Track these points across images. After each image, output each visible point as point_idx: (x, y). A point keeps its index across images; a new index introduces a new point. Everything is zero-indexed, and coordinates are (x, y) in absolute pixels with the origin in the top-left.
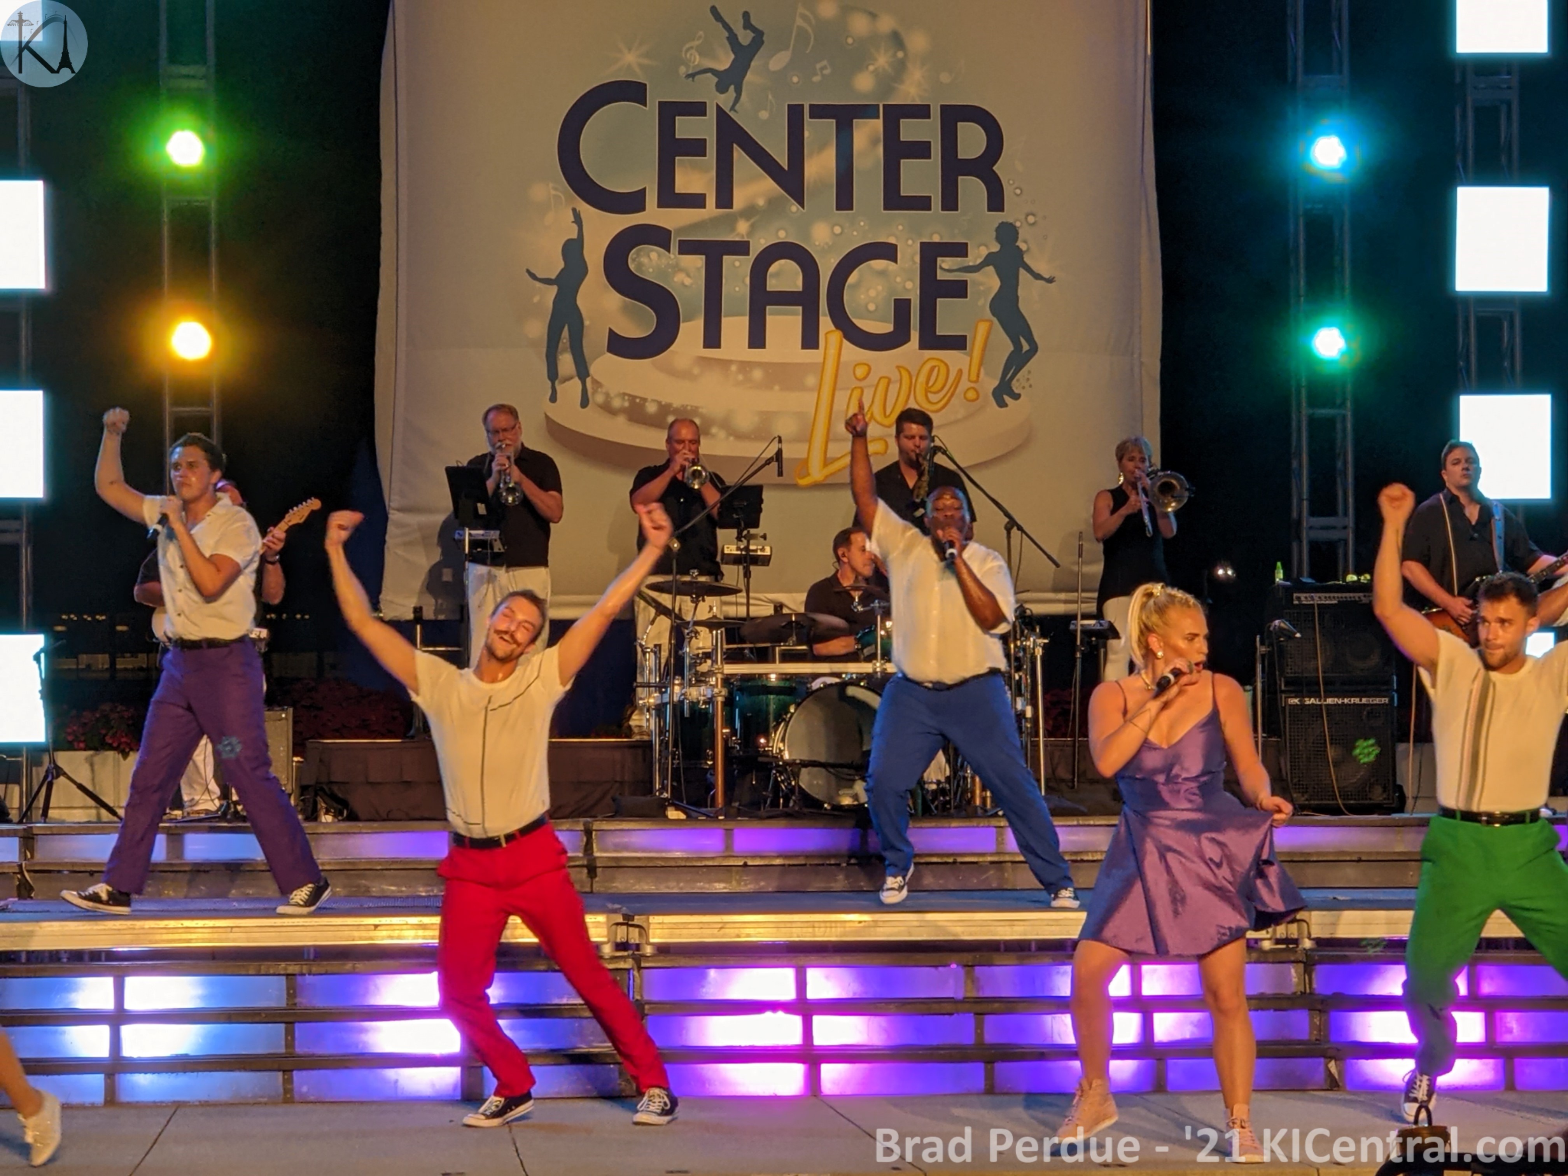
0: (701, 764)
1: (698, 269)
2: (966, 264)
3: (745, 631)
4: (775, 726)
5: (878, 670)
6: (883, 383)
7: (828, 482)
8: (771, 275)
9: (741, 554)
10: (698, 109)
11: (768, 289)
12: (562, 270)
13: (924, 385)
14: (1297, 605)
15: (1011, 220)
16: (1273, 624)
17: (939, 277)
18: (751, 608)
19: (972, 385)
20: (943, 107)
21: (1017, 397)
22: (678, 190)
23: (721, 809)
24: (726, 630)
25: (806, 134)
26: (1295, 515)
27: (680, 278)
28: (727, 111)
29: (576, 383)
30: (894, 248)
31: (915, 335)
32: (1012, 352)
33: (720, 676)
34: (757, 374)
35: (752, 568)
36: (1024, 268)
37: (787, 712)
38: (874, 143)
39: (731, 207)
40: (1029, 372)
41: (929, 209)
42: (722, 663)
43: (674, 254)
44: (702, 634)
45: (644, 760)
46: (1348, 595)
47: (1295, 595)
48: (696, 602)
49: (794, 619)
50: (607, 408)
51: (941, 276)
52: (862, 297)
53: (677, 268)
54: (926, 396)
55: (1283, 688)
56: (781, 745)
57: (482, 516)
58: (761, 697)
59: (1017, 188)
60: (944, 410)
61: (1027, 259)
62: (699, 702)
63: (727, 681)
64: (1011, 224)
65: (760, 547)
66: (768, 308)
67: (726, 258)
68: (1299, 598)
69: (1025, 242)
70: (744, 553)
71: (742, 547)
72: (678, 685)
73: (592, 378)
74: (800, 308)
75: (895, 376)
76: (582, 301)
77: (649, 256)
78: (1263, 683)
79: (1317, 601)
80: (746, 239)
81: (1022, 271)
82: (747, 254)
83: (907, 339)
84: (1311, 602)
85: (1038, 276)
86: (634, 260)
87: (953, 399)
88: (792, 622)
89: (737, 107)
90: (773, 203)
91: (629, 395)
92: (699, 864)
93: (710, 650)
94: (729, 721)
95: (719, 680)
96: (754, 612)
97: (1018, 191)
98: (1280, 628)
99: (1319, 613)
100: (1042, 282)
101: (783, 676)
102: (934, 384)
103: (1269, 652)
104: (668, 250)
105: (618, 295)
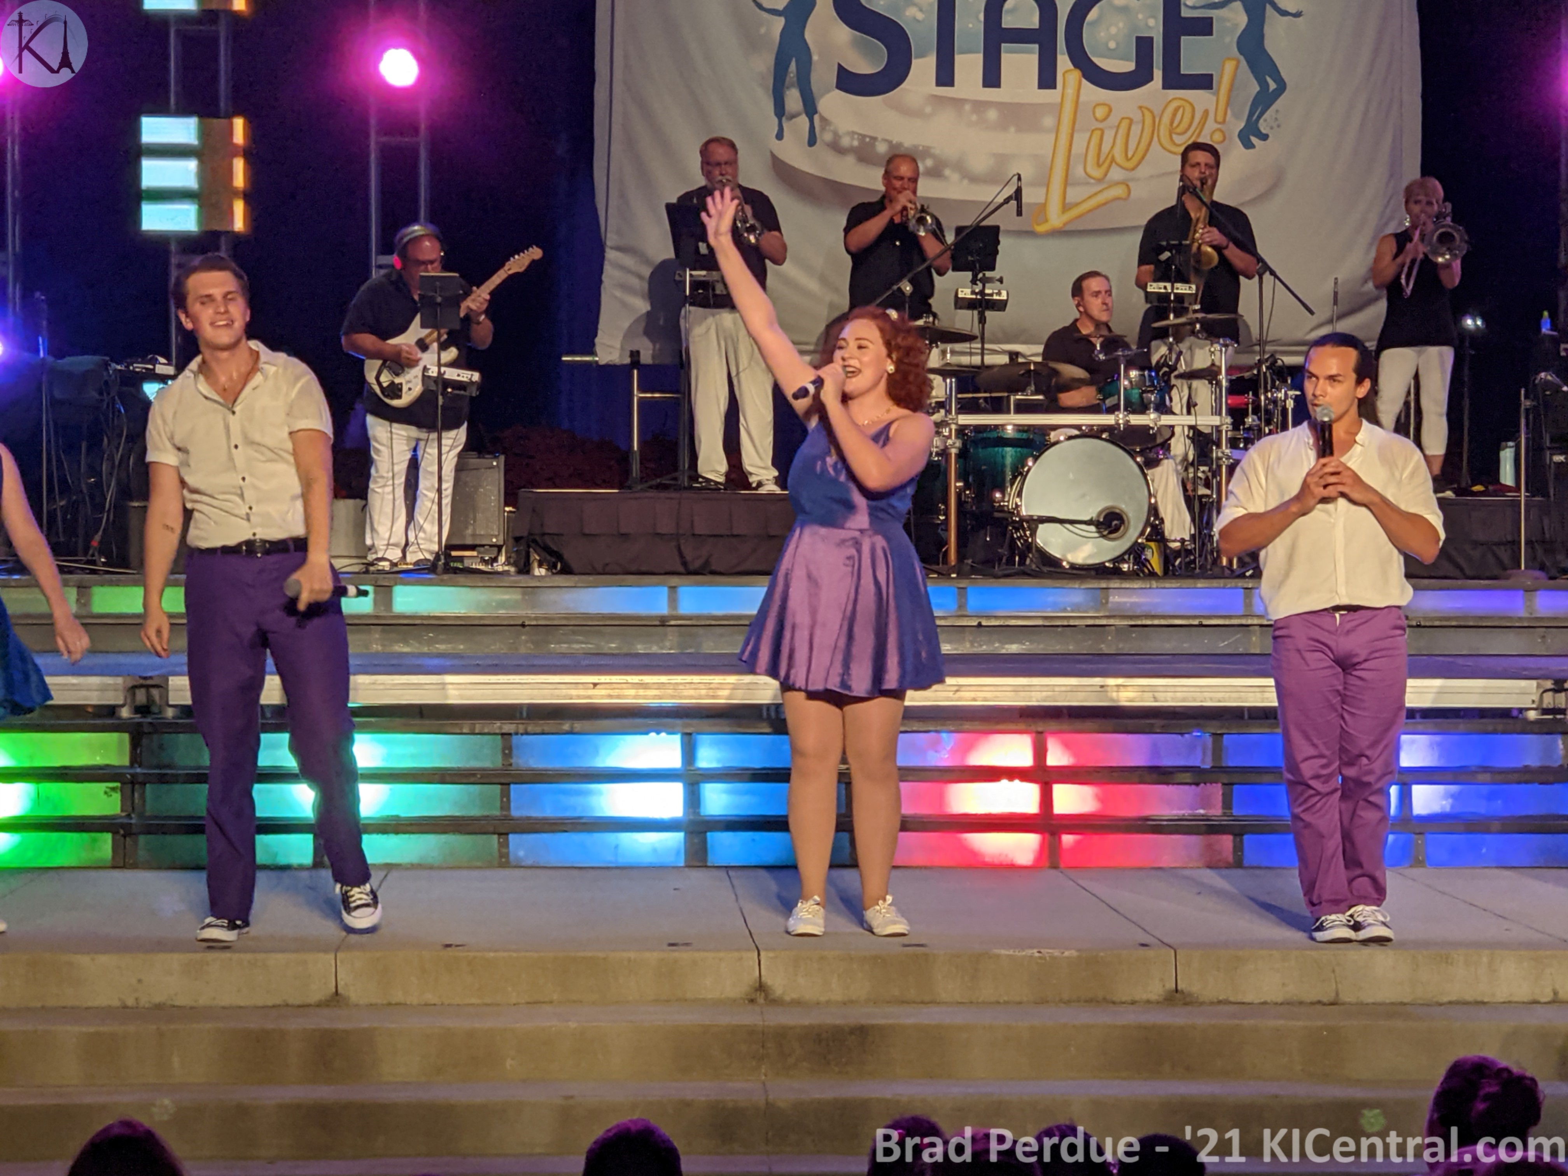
0: (933, 519)
2: (1210, 2)
3: (980, 379)
4: (1011, 480)
5: (1121, 421)
6: (1125, 123)
7: (1068, 228)
9: (976, 299)
11: (1004, 26)
13: (1170, 124)
14: (1563, 357)
16: (1538, 378)
18: (986, 358)
19: (1219, 126)
21: (1264, 137)
23: (954, 566)
24: (961, 378)
27: (912, 12)
29: (803, 122)
31: (1158, 74)
32: (1259, 92)
33: (953, 427)
34: (992, 114)
35: (988, 314)
36: (1270, 4)
37: (1025, 465)
42: (956, 413)
47: (1563, 346)
49: (1032, 368)
50: (835, 147)
52: (1103, 34)
54: (1171, 138)
55: (1548, 444)
56: (1018, 500)
57: (704, 255)
58: (996, 449)
63: (961, 431)
65: (996, 291)
66: (1004, 46)
68: (1566, 350)
70: (979, 297)
71: (977, 290)
74: (1037, 46)
75: (1137, 116)
81: (1268, 7)
85: (1284, 12)
88: (1030, 370)
91: (859, 134)
93: (943, 400)
94: (960, 476)
95: (953, 431)
96: (989, 360)
98: (1547, 381)
100: (1288, 18)
101: (1021, 428)
102: (1178, 125)
103: (1534, 406)
105: (847, 29)
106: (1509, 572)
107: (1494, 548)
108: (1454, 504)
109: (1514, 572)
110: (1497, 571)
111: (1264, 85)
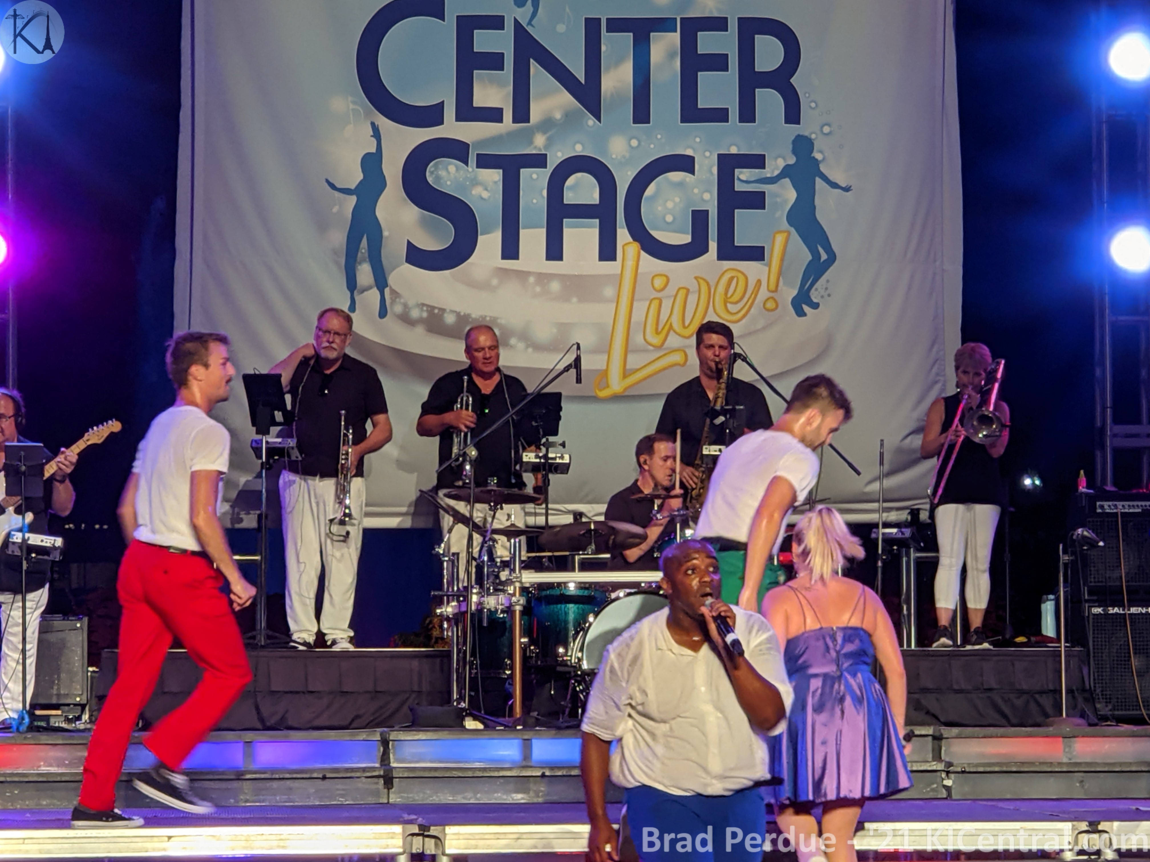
0: (499, 673)
1: (496, 182)
2: (764, 176)
3: (544, 539)
4: (573, 635)
6: (682, 293)
7: (626, 394)
8: (567, 188)
9: (540, 462)
10: (496, 22)
11: (565, 202)
12: (361, 182)
13: (723, 296)
14: (1099, 514)
15: (806, 134)
16: (1076, 533)
17: (737, 189)
18: (550, 518)
19: (771, 295)
20: (741, 20)
22: (475, 104)
23: (519, 719)
25: (604, 48)
26: (1098, 423)
27: (477, 191)
28: (525, 26)
29: (374, 295)
30: (691, 160)
31: (713, 246)
32: (811, 262)
33: (518, 585)
34: (555, 286)
35: (551, 476)
36: (820, 177)
37: (585, 621)
38: (672, 56)
39: (528, 121)
40: (828, 281)
41: (727, 121)
42: (520, 572)
43: (472, 167)
44: (500, 542)
45: (442, 670)
47: (1099, 504)
48: (494, 510)
49: (592, 527)
50: (405, 319)
51: (739, 187)
52: (660, 208)
53: (475, 182)
54: (724, 307)
55: (1086, 597)
56: (579, 655)
57: (279, 424)
58: (559, 606)
59: (814, 100)
60: (744, 321)
61: (823, 168)
62: (497, 610)
63: (525, 589)
64: (806, 137)
65: (560, 455)
66: (565, 220)
67: (523, 171)
68: (1102, 507)
69: (821, 153)
70: (542, 461)
71: (541, 455)
72: (476, 594)
73: (391, 288)
74: (597, 221)
75: (693, 286)
76: (380, 213)
77: (447, 169)
78: (1065, 592)
79: (1120, 510)
80: (543, 152)
81: (818, 181)
82: (545, 167)
83: (706, 250)
84: (1115, 510)
85: (834, 185)
86: (432, 173)
87: (752, 310)
88: (591, 530)
89: (534, 22)
90: (569, 115)
91: (428, 306)
92: (496, 774)
93: (508, 559)
94: (527, 631)
95: (517, 589)
96: (553, 520)
98: (1084, 538)
99: (1123, 522)
100: (840, 191)
101: (582, 585)
102: (732, 295)
103: (1072, 560)
104: (466, 163)
105: (416, 208)
106: (1051, 719)
107: (1037, 696)
108: (998, 655)
109: (1057, 719)
110: (1040, 719)
111: (816, 255)
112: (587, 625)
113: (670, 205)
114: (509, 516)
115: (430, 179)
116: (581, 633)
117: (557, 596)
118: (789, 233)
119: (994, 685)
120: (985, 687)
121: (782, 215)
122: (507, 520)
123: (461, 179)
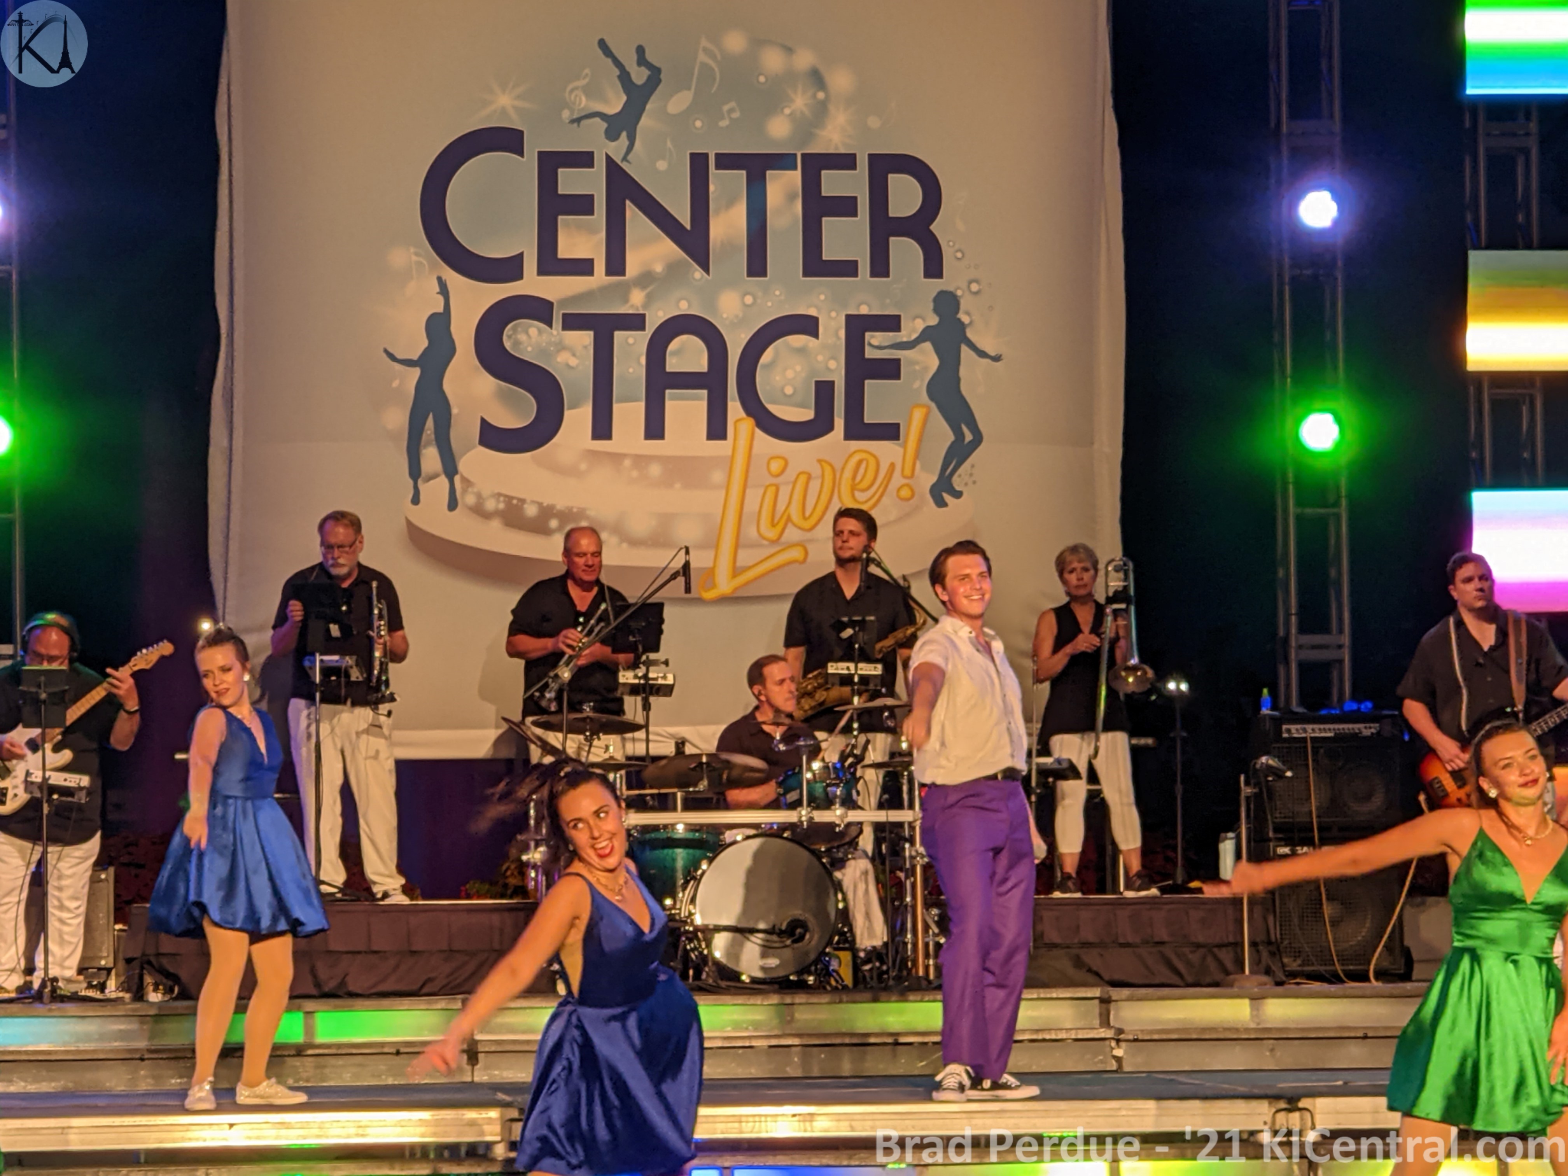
1: (585, 347)
2: (898, 340)
3: (646, 772)
4: (683, 884)
5: (804, 819)
6: (803, 478)
7: (738, 594)
8: (671, 351)
9: (640, 683)
10: (584, 159)
12: (426, 349)
13: (852, 483)
14: (1285, 739)
15: (951, 288)
16: (1259, 762)
17: (867, 356)
20: (871, 156)
21: (958, 495)
22: (561, 254)
24: (627, 774)
25: (712, 188)
26: (1281, 633)
27: (563, 357)
28: (619, 162)
29: (443, 481)
30: (815, 320)
31: (839, 423)
32: (953, 443)
34: (655, 470)
35: (652, 699)
36: (966, 344)
37: (698, 868)
38: (791, 198)
39: (622, 272)
40: (973, 466)
41: (856, 275)
43: (556, 329)
46: (1346, 726)
47: (1284, 727)
48: (590, 740)
49: (704, 760)
50: (479, 511)
51: (870, 354)
52: (778, 378)
53: (560, 345)
54: (853, 496)
55: (1271, 834)
56: (691, 907)
57: (337, 639)
58: (666, 851)
59: (957, 251)
61: (970, 334)
64: (951, 294)
66: (668, 392)
67: (617, 334)
68: (1289, 731)
69: (968, 313)
74: (705, 392)
75: (816, 471)
77: (527, 333)
79: (1310, 734)
80: (641, 312)
81: (964, 349)
82: (643, 328)
83: (830, 428)
84: (1304, 735)
85: (982, 354)
86: (509, 337)
87: (885, 498)
88: (701, 764)
89: (629, 157)
90: (673, 268)
91: (506, 496)
96: (656, 749)
97: (959, 255)
98: (1269, 767)
99: (1313, 747)
100: (988, 360)
101: (692, 827)
102: (862, 480)
103: (1255, 793)
104: (550, 325)
105: (491, 379)
106: (1232, 977)
107: (1216, 950)
108: (1172, 903)
109: (1237, 976)
110: (1219, 976)
111: (959, 435)
112: (699, 872)
113: (790, 374)
114: (607, 748)
115: (508, 344)
116: (692, 882)
117: (663, 840)
118: (928, 408)
119: (1166, 938)
120: (1157, 939)
121: (921, 385)
122: (605, 752)
123: (544, 344)
